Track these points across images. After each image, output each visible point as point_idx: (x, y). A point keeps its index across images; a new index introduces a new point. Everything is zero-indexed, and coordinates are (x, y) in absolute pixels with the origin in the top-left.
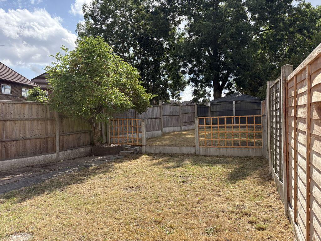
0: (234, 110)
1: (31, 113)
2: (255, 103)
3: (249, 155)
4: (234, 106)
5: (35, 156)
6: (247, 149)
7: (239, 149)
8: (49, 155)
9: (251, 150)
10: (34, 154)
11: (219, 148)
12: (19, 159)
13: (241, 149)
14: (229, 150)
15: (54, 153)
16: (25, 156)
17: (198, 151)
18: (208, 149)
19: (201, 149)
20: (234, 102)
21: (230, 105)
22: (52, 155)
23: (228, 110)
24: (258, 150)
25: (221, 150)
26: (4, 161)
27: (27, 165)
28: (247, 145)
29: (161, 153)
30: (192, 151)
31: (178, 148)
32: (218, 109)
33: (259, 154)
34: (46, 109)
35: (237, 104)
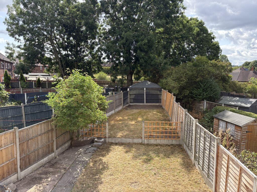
0: (145, 94)
1: (41, 130)
2: (158, 90)
3: (173, 144)
4: (145, 91)
5: (44, 158)
6: (172, 141)
7: (168, 140)
8: (51, 155)
9: (174, 141)
10: (43, 157)
11: (156, 140)
12: (36, 164)
13: (169, 140)
14: (162, 141)
15: (53, 153)
16: (39, 160)
17: (144, 142)
18: (150, 140)
19: (146, 140)
20: (145, 89)
21: (142, 91)
22: (52, 154)
23: (141, 94)
24: (178, 141)
25: (157, 140)
26: (29, 168)
27: (40, 166)
28: (172, 138)
29: (120, 142)
30: (140, 141)
31: (131, 140)
32: (134, 93)
33: (178, 143)
34: (48, 124)
35: (147, 90)
